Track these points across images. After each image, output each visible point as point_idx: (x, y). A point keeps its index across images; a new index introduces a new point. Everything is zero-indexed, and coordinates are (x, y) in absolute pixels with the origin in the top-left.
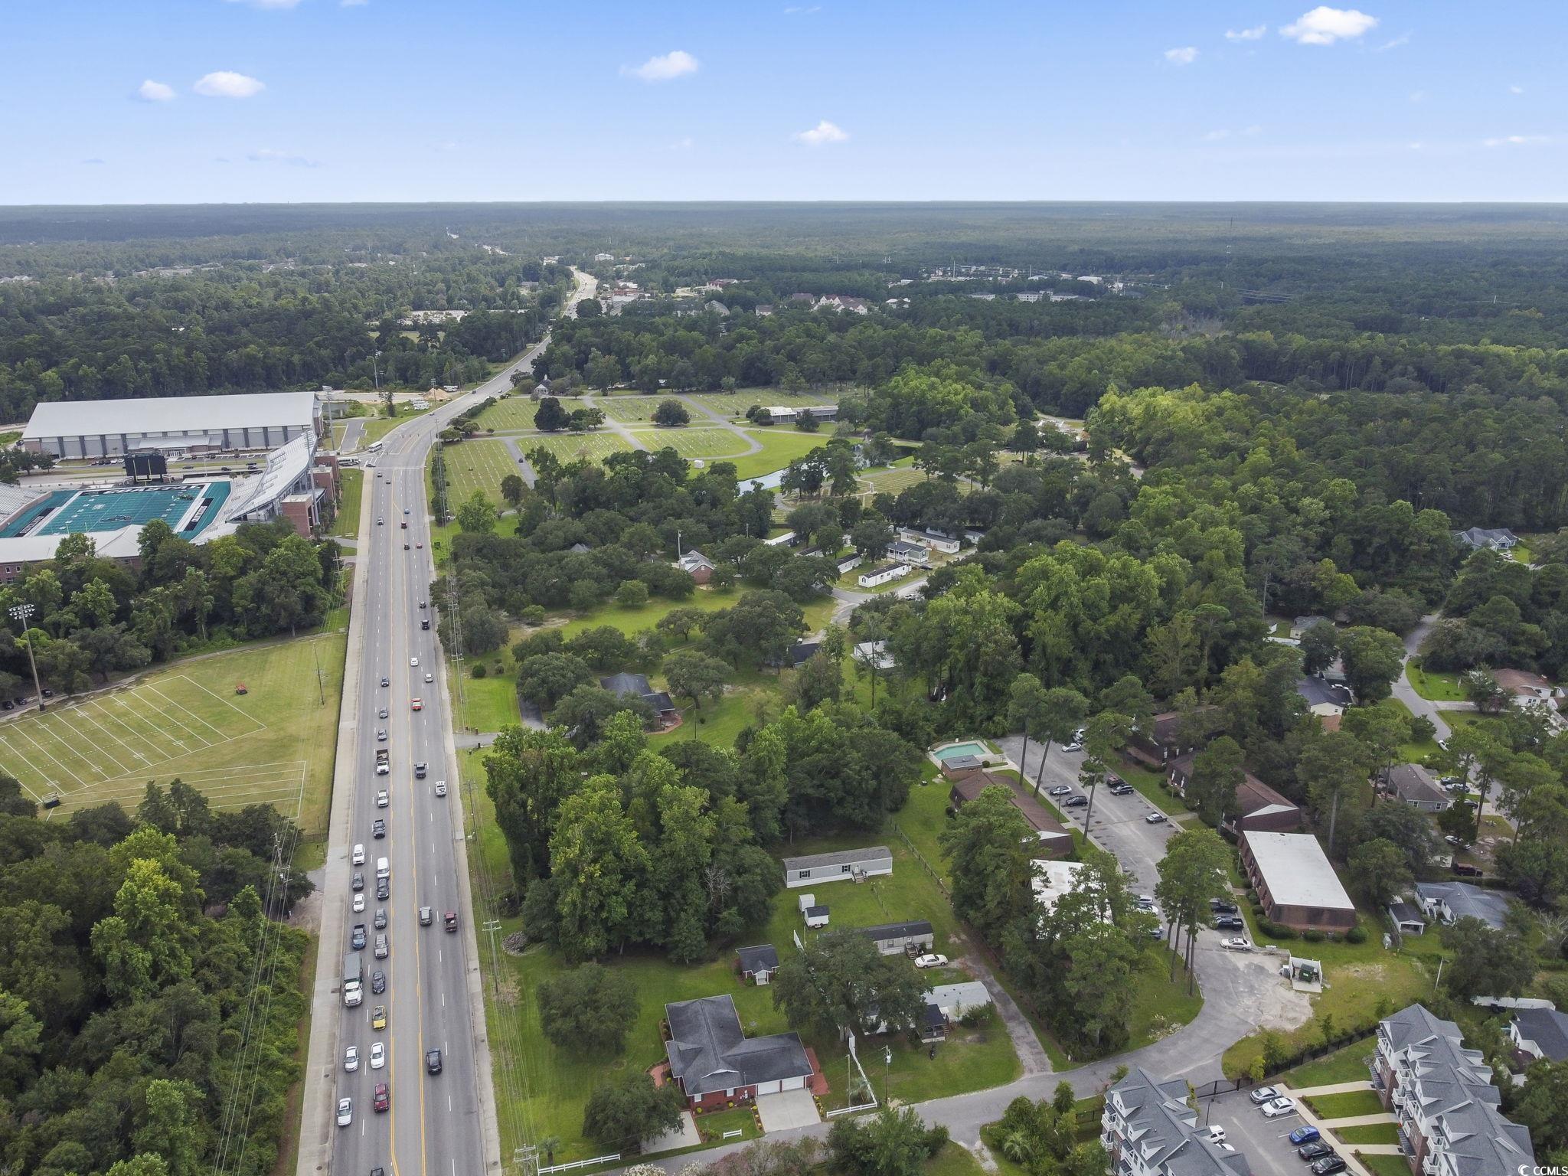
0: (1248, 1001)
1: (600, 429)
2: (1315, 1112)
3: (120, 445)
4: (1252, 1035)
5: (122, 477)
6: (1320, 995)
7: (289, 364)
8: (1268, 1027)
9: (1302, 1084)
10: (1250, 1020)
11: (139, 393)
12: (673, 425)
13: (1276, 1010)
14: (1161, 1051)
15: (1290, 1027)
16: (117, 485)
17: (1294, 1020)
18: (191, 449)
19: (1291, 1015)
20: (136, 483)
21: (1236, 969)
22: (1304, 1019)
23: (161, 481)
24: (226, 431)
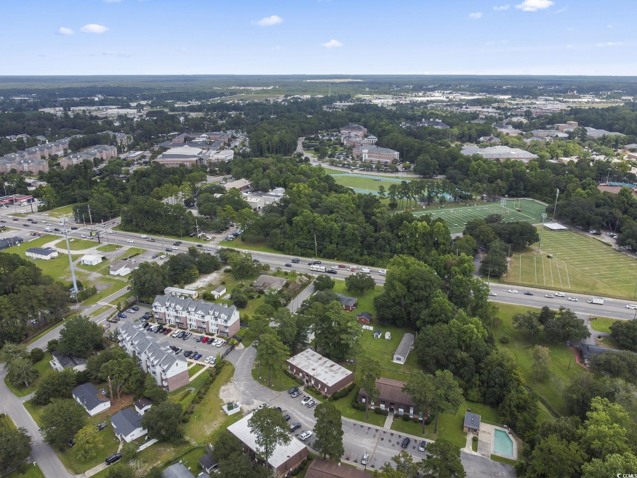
0: (242, 388)
2: (199, 365)
4: (232, 378)
6: (222, 406)
8: (229, 384)
9: (207, 370)
10: (236, 383)
13: (231, 391)
14: (251, 359)
15: (223, 388)
17: (224, 391)
19: (226, 392)
21: (255, 398)
22: (221, 393)
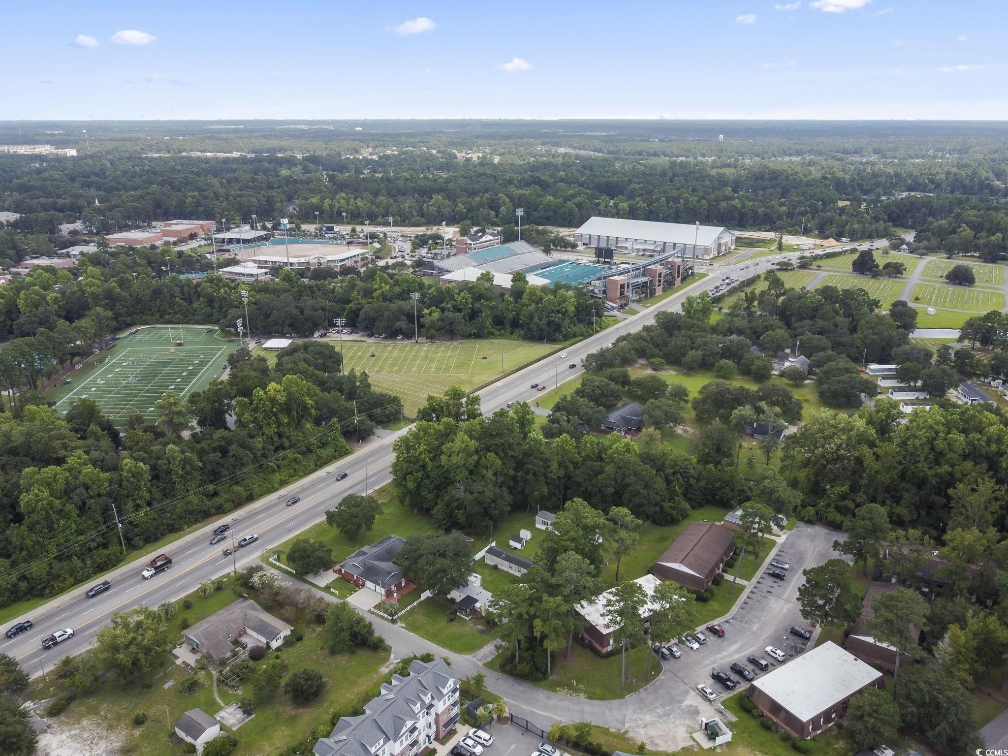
1: (899, 278)
3: (614, 243)
5: (593, 258)
7: (756, 213)
8: (630, 735)
10: (628, 724)
11: (665, 220)
12: (960, 284)
13: (655, 733)
14: (548, 697)
16: (590, 262)
17: (655, 745)
18: (644, 250)
19: (659, 742)
20: (599, 262)
21: (679, 702)
23: (609, 263)
24: (665, 243)
